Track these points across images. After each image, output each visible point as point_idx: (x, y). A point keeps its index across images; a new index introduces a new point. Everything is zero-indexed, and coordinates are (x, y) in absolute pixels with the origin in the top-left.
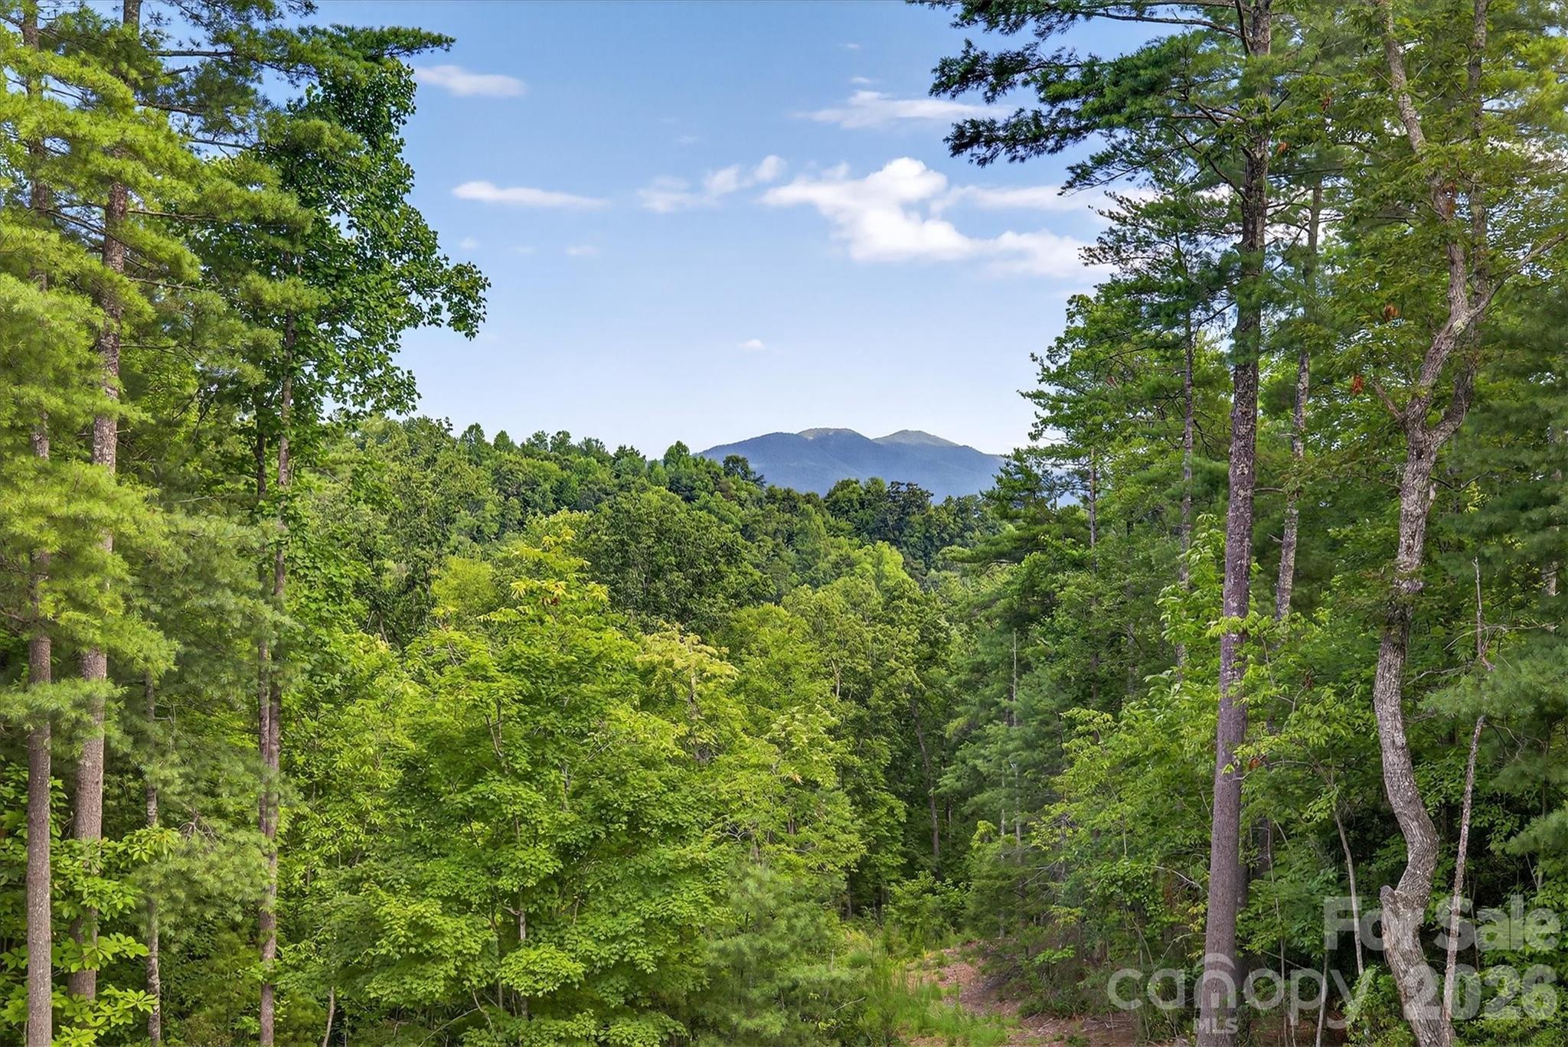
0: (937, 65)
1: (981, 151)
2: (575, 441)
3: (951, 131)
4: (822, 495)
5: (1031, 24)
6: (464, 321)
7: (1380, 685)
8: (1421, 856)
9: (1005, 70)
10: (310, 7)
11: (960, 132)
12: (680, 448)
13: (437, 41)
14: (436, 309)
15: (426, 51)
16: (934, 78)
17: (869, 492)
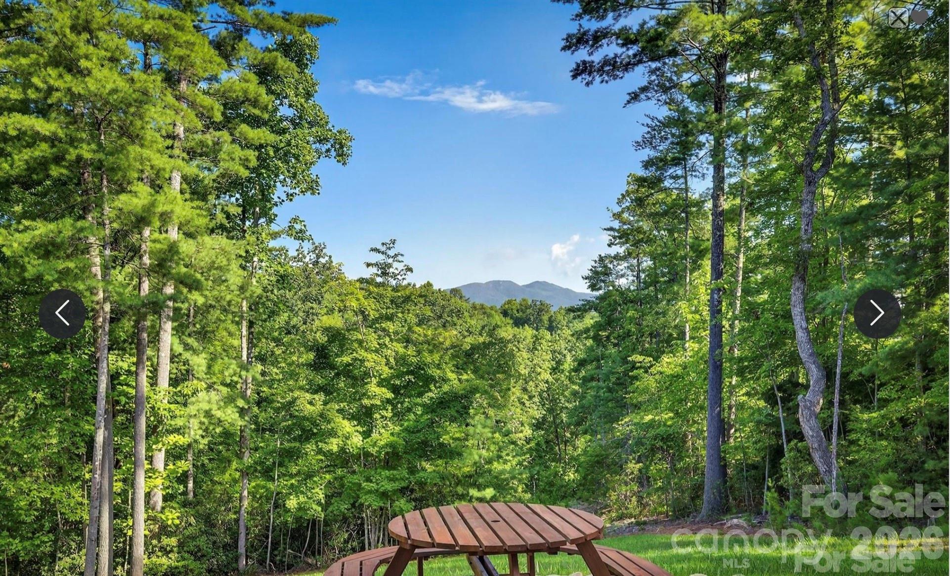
0: (565, 37)
1: (587, 77)
3: (573, 66)
5: (611, 15)
6: (342, 155)
7: (793, 299)
8: (817, 382)
9: (598, 38)
10: (272, 3)
11: (577, 66)
13: (329, 21)
14: (328, 151)
15: (326, 25)
16: (563, 43)
17: (521, 305)
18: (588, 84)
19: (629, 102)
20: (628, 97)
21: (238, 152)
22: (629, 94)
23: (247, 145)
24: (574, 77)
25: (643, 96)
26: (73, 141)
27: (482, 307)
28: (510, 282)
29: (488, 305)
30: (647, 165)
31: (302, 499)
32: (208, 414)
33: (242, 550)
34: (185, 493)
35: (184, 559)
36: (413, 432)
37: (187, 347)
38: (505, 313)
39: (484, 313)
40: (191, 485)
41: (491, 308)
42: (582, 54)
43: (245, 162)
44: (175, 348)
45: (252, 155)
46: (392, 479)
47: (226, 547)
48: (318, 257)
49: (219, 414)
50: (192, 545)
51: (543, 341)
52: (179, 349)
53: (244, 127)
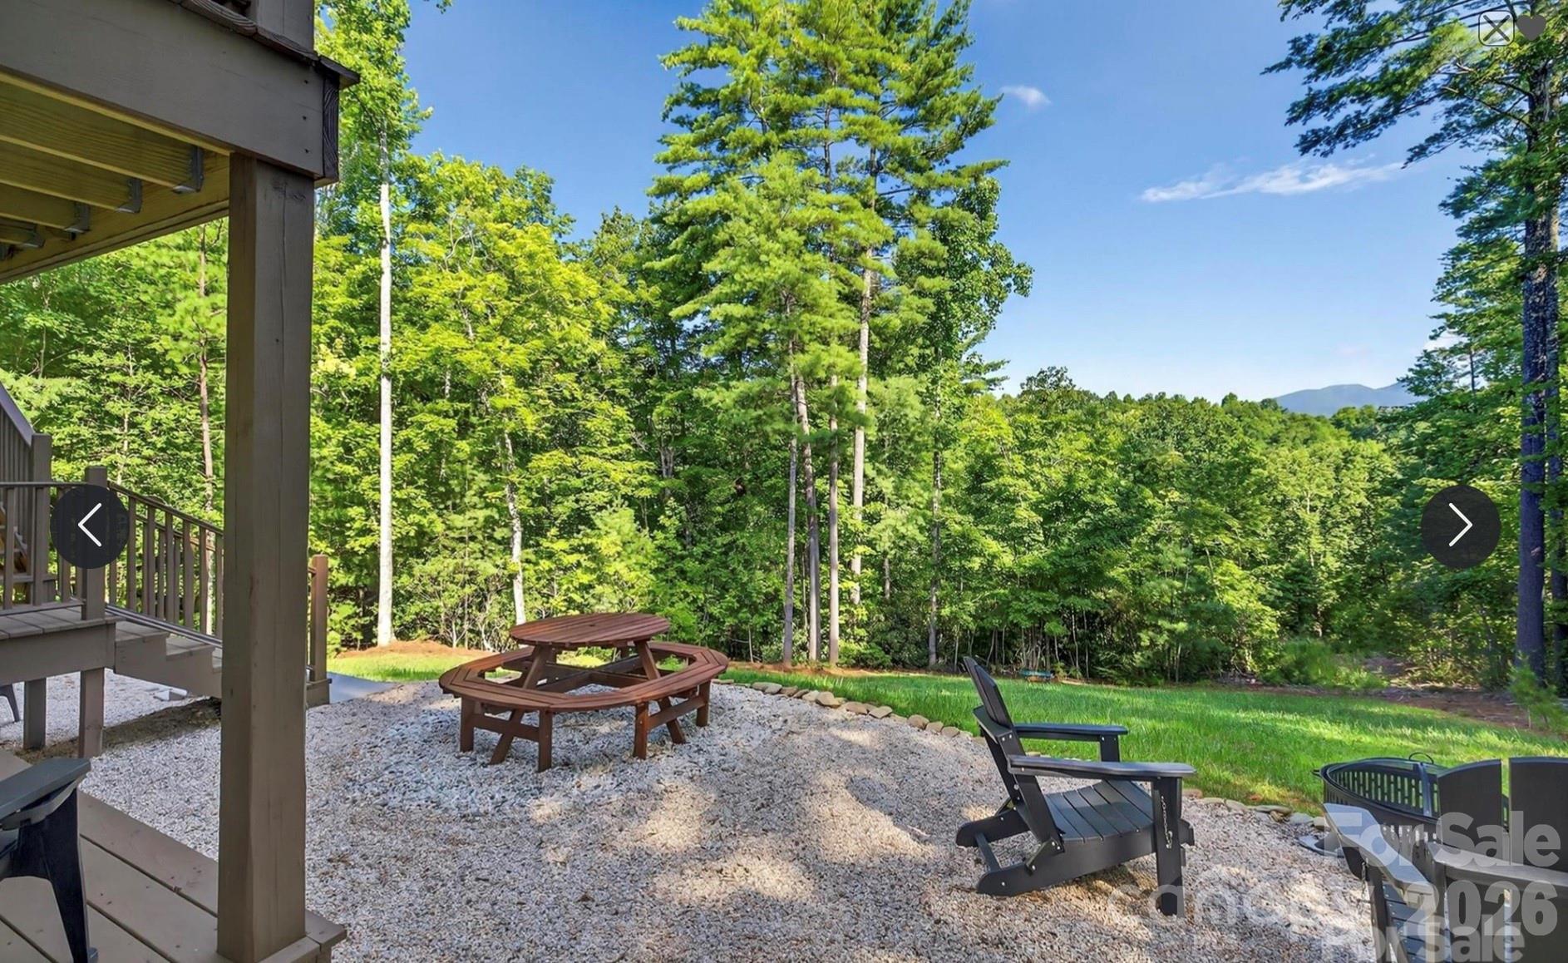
0: (1289, 107)
1: (1323, 147)
2: (1168, 396)
3: (1298, 140)
4: (1329, 416)
11: (1304, 138)
12: (1232, 397)
16: (1287, 116)
17: (1362, 413)
18: (1325, 154)
19: (1410, 160)
20: (1410, 154)
21: (916, 301)
22: (1411, 150)
23: (921, 293)
24: (1305, 151)
25: (1432, 148)
26: (761, 319)
27: (1304, 417)
28: (1359, 386)
29: (1313, 414)
30: (1466, 232)
31: (954, 608)
32: (895, 530)
33: (932, 649)
34: (883, 594)
35: (871, 648)
36: (1065, 557)
37: (879, 472)
38: (1338, 424)
39: (1307, 425)
40: (888, 586)
41: (1318, 419)
42: (1318, 121)
43: (921, 310)
44: (868, 472)
45: (930, 304)
46: (1044, 601)
47: (917, 644)
48: (1060, 380)
49: (902, 530)
50: (879, 638)
51: (1358, 458)
52: (872, 473)
53: (922, 279)
